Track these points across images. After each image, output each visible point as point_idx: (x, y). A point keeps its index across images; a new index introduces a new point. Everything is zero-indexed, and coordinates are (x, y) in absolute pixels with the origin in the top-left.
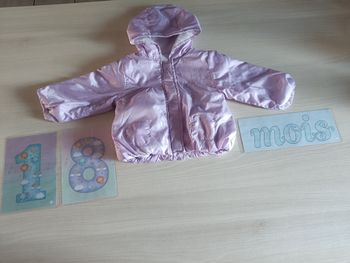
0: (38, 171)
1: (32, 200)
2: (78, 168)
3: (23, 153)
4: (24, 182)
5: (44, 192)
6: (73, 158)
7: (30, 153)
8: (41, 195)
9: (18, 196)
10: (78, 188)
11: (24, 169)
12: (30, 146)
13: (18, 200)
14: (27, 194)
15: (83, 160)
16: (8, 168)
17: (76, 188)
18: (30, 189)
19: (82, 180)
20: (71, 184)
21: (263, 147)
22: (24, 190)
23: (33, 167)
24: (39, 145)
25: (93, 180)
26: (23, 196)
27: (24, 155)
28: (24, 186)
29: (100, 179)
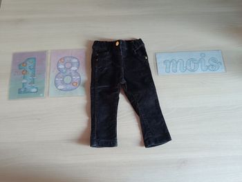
0: (33, 75)
1: (28, 92)
2: (61, 75)
4: (25, 81)
5: (36, 88)
6: (58, 69)
7: (28, 62)
8: (34, 90)
9: (20, 89)
10: (59, 87)
11: (24, 73)
12: (29, 58)
13: (20, 92)
14: (25, 88)
15: (64, 71)
16: (14, 72)
17: (59, 88)
18: (28, 86)
19: (63, 82)
20: (56, 85)
22: (23, 86)
23: (30, 72)
24: (35, 59)
25: (70, 84)
26: (23, 90)
28: (23, 83)
29: (74, 84)
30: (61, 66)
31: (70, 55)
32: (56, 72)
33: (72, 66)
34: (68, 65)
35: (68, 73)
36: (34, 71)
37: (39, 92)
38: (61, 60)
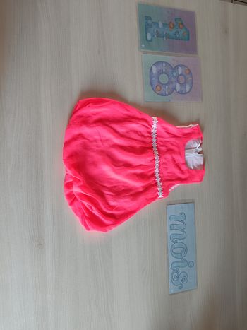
0: (168, 37)
1: (146, 29)
2: (170, 71)
3: (184, 26)
4: (160, 24)
5: (151, 40)
6: (177, 66)
7: (183, 30)
8: (149, 37)
9: (150, 18)
10: (154, 68)
11: (170, 25)
12: (188, 32)
13: (147, 18)
14: (151, 26)
15: (175, 74)
16: (172, 12)
18: (154, 29)
19: (160, 72)
20: (157, 64)
22: (154, 23)
23: (172, 33)
24: (188, 40)
25: (159, 82)
26: (149, 22)
27: (181, 26)
28: (158, 23)
29: (159, 88)
30: (180, 70)
31: (194, 82)
32: (174, 64)
33: (183, 85)
34: (182, 79)
35: (173, 79)
36: (173, 38)
37: (146, 44)
38: (189, 69)
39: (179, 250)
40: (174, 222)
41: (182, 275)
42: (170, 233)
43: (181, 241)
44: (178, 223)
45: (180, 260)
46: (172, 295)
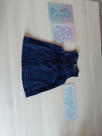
0: (61, 16)
1: (52, 13)
2: (62, 30)
4: (58, 11)
5: (54, 18)
6: (65, 28)
7: (67, 13)
8: (53, 16)
9: (53, 8)
10: (56, 29)
11: (62, 11)
12: (70, 13)
13: (52, 8)
14: (54, 12)
15: (64, 31)
16: (62, 5)
18: (55, 13)
19: (58, 31)
20: (57, 27)
21: (65, 92)
22: (55, 10)
23: (63, 14)
24: (70, 16)
25: (58, 35)
26: (53, 10)
27: (67, 11)
28: (57, 10)
29: (58, 37)
30: (67, 30)
31: (73, 34)
32: (64, 27)
33: (68, 35)
34: (67, 33)
35: (64, 33)
36: (63, 16)
37: (52, 19)
38: (70, 29)
39: (69, 103)
40: (66, 92)
41: (71, 113)
42: (65, 96)
43: (70, 99)
44: (68, 92)
45: (70, 107)
46: (67, 121)
